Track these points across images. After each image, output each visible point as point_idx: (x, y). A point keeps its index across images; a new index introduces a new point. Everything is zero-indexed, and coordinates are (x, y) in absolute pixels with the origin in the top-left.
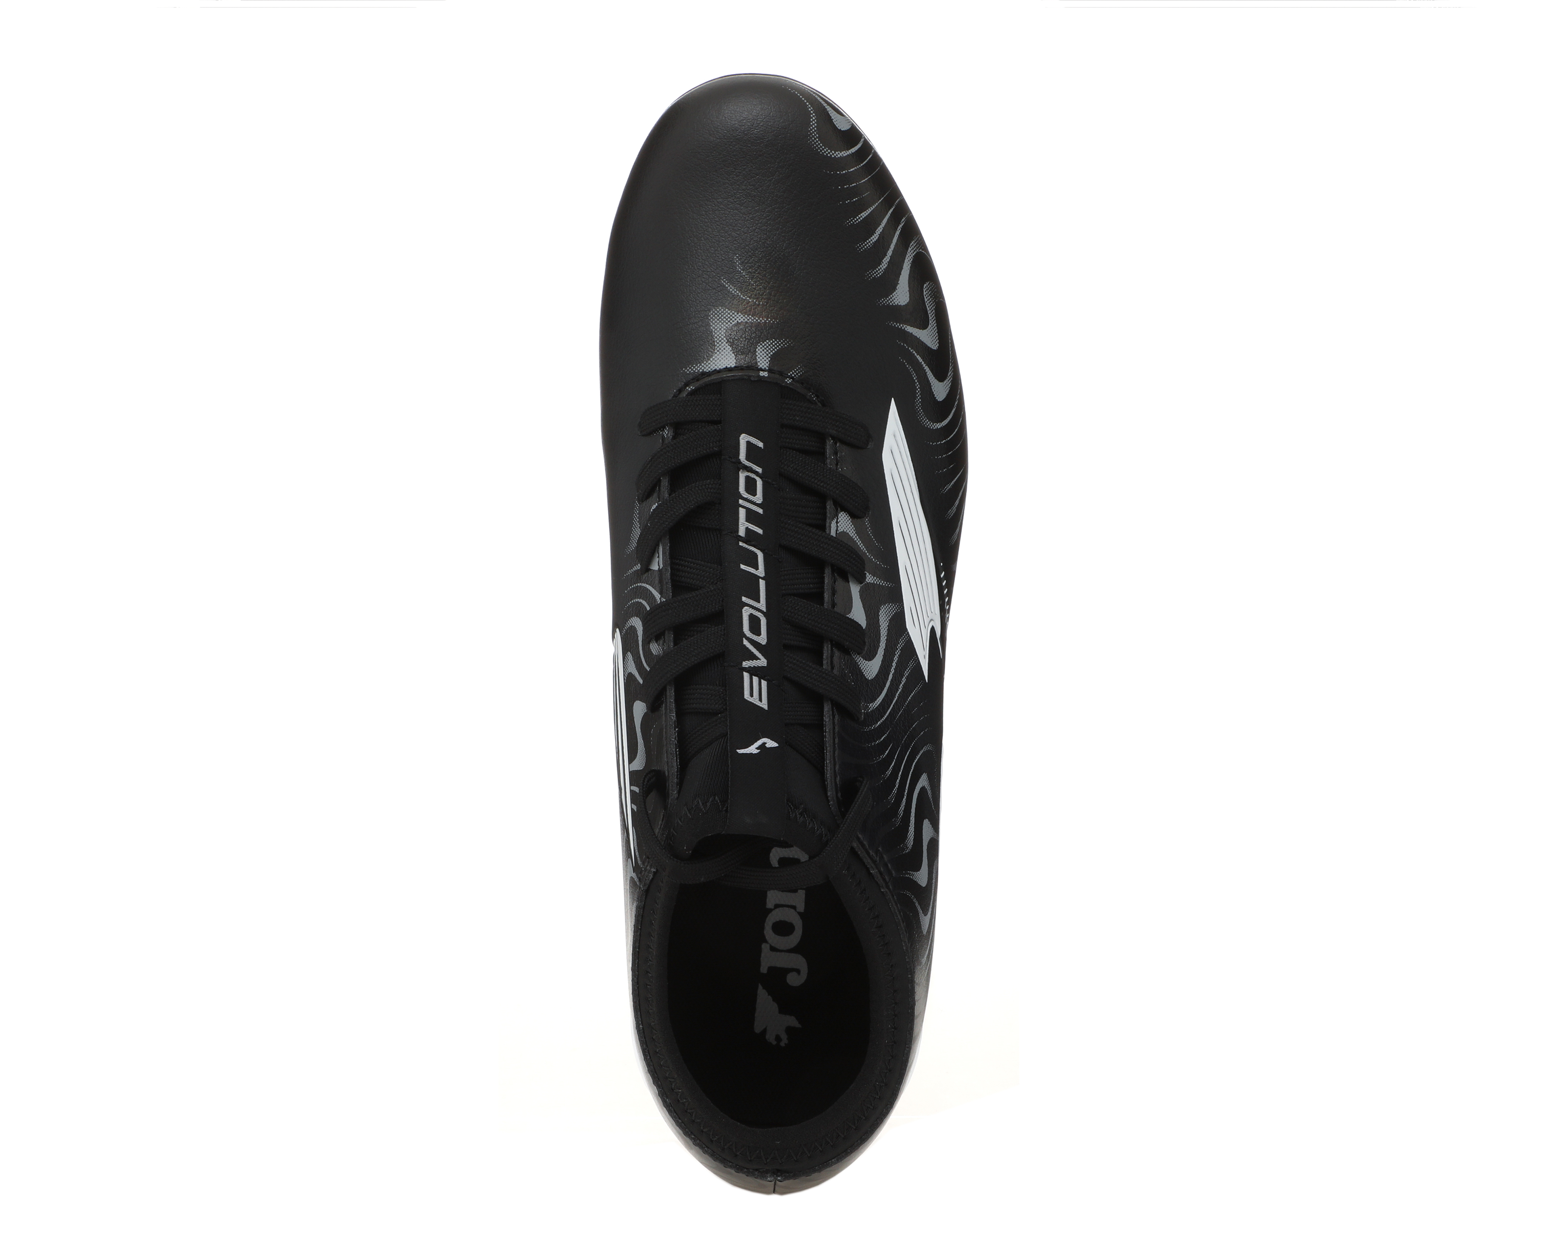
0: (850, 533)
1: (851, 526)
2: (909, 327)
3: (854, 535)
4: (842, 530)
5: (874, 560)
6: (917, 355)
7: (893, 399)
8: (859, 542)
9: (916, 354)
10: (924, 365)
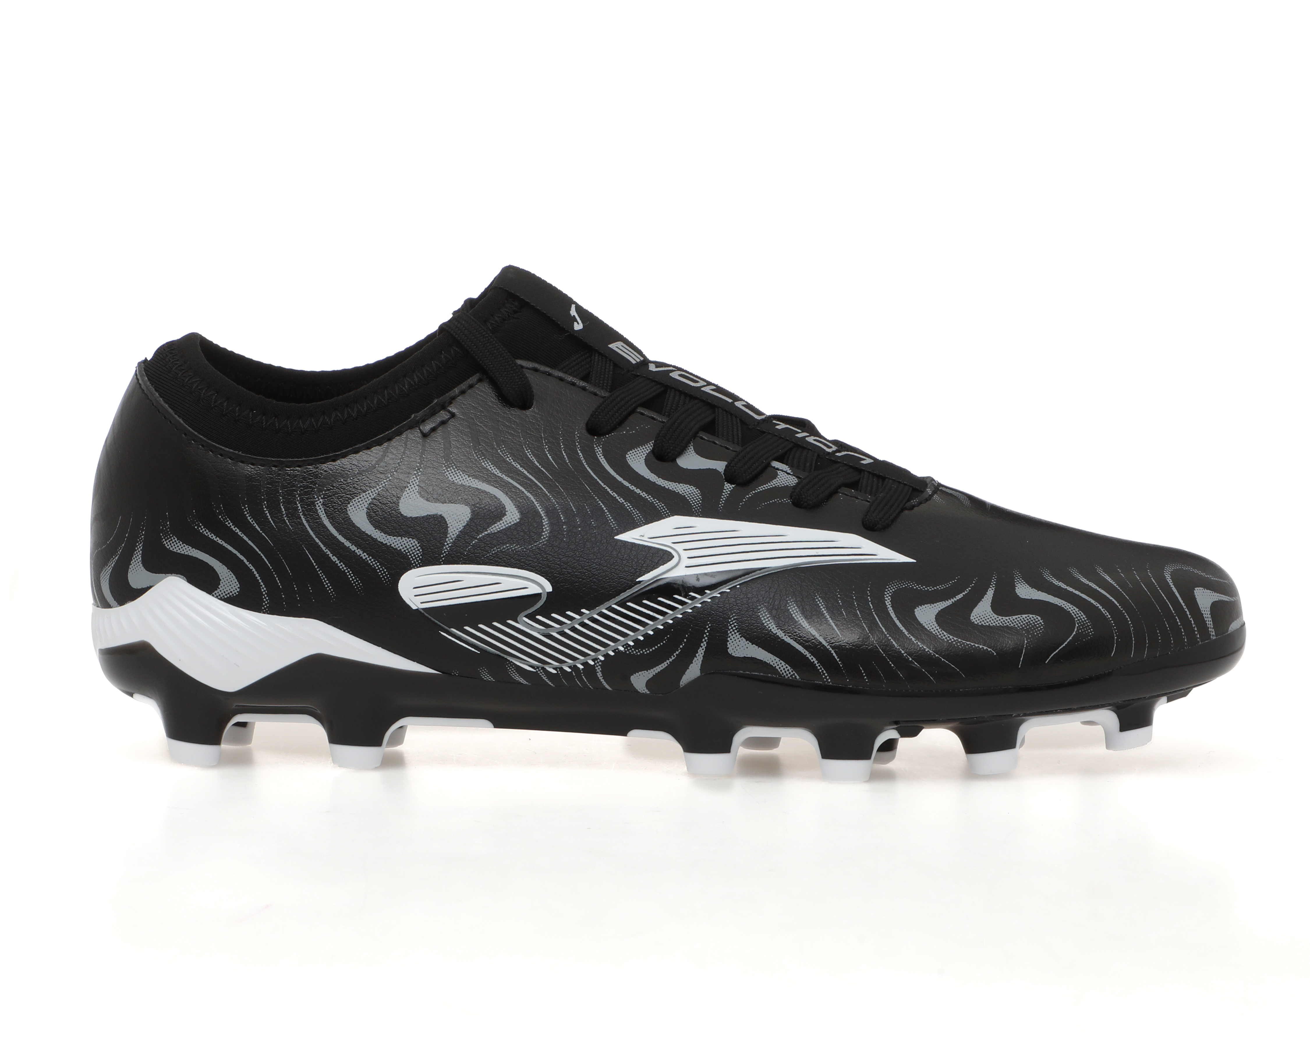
0: (775, 480)
1: (783, 484)
2: (993, 592)
3: (774, 484)
4: (779, 474)
5: (748, 496)
6: (963, 595)
7: (915, 561)
8: (767, 487)
9: (964, 593)
10: (953, 600)
